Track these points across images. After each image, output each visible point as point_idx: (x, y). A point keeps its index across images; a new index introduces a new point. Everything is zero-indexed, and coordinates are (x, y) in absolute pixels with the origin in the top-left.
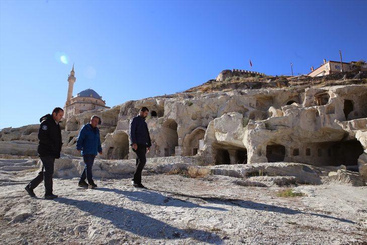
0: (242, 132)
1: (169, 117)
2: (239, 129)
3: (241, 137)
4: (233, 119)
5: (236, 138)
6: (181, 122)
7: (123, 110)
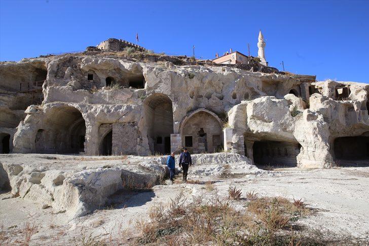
0: (291, 122)
1: (157, 90)
2: (287, 119)
3: (290, 128)
4: (278, 105)
5: (285, 130)
6: (176, 99)
7: (55, 69)
